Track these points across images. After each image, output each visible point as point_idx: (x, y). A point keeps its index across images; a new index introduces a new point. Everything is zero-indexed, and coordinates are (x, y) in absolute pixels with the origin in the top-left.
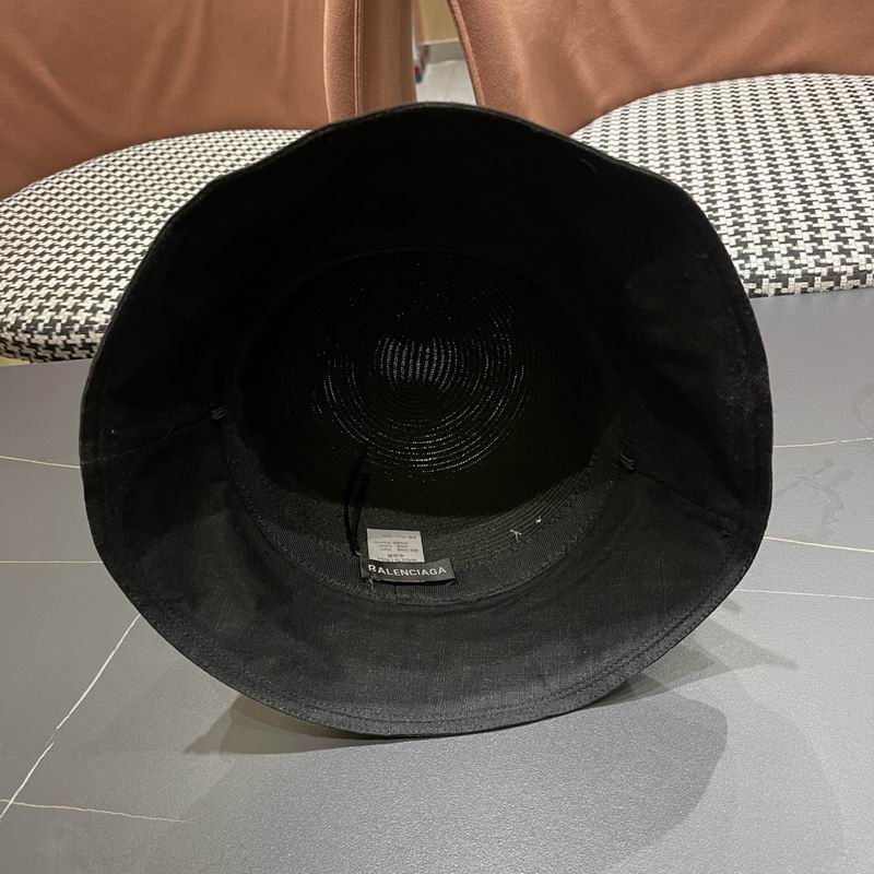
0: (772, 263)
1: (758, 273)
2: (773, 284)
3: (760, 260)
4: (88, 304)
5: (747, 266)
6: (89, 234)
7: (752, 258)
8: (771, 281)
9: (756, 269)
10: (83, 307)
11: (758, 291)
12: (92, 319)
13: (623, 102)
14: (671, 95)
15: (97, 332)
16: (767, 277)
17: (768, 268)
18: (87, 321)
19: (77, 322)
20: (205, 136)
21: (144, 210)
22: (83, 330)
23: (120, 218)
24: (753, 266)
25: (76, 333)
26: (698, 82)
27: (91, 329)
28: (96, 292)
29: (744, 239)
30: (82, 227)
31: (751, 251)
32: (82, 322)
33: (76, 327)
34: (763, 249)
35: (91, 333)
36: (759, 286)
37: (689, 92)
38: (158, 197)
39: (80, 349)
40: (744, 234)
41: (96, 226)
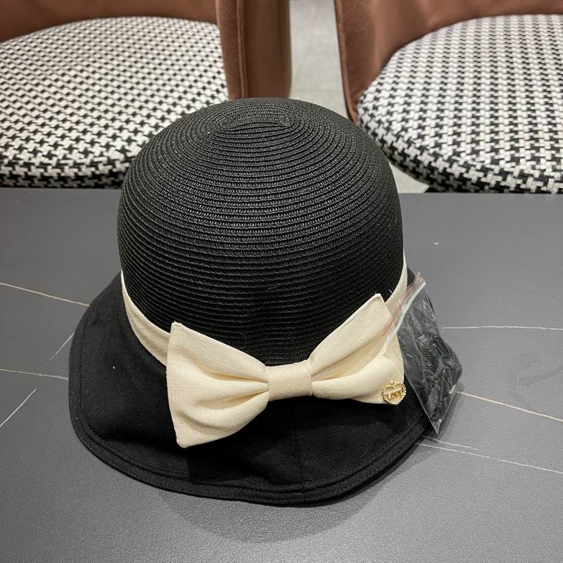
0: (558, 167)
1: (546, 174)
2: (557, 184)
3: (549, 164)
4: (17, 143)
5: (538, 167)
6: (28, 87)
7: (542, 161)
8: (556, 182)
9: (545, 170)
10: (12, 146)
11: (544, 189)
12: (18, 156)
13: (449, 23)
14: (486, 22)
15: (21, 166)
16: (553, 177)
17: (555, 170)
18: (15, 158)
19: (6, 157)
20: (129, 20)
21: (73, 73)
22: (11, 164)
23: (54, 77)
24: (543, 167)
25: (6, 166)
26: (507, 13)
27: (17, 163)
28: (24, 135)
29: (537, 145)
30: (24, 82)
31: (542, 155)
32: (11, 158)
33: (6, 161)
34: (553, 155)
35: (17, 168)
36: (546, 184)
37: (500, 21)
38: (85, 63)
39: (8, 178)
40: (537, 140)
41: (35, 82)
